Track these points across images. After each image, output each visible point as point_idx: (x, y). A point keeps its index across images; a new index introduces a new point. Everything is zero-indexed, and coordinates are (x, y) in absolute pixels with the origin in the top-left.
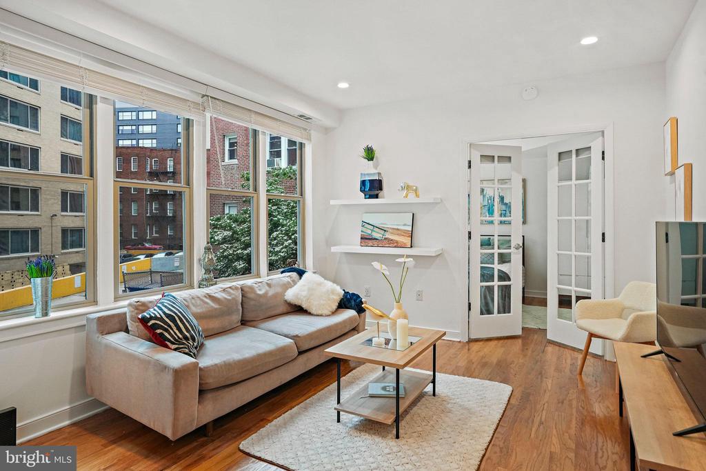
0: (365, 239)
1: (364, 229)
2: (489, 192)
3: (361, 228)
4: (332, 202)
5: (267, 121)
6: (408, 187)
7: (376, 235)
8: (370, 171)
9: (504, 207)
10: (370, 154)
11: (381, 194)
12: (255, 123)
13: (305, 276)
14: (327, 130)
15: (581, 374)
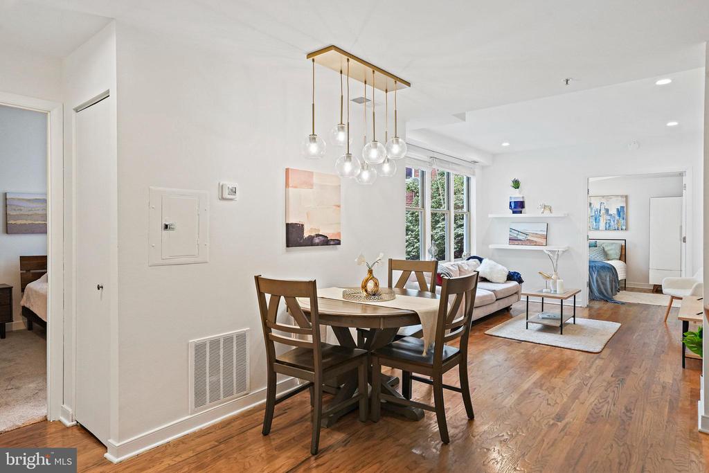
0: (512, 240)
1: (511, 234)
2: (596, 205)
3: (509, 233)
4: (490, 216)
5: (455, 166)
6: (545, 207)
7: (520, 237)
8: (517, 195)
9: (609, 218)
10: (516, 184)
11: (523, 210)
12: (449, 169)
13: (483, 261)
14: (483, 167)
15: (665, 321)
